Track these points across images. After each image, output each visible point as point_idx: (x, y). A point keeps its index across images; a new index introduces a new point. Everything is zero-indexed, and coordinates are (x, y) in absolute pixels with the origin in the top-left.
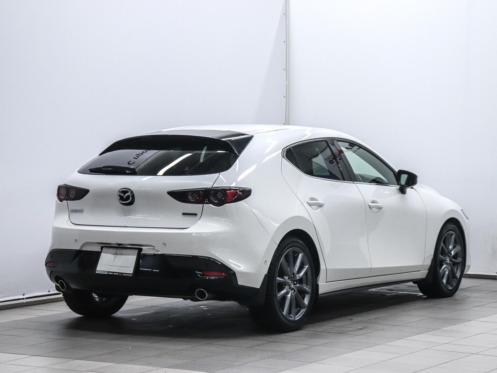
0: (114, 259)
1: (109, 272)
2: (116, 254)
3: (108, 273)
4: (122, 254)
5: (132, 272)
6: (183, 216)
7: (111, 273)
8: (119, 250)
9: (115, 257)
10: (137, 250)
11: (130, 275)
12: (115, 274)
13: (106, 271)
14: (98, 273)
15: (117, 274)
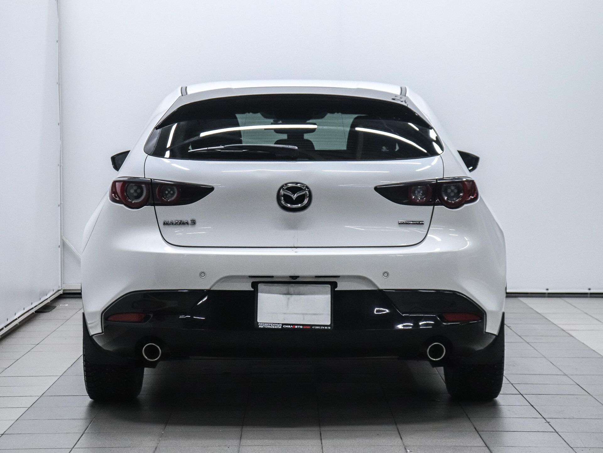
0: (288, 303)
1: (283, 324)
2: (288, 294)
3: (282, 327)
4: (299, 294)
5: (329, 323)
6: (400, 227)
7: (289, 327)
8: (292, 287)
9: (289, 299)
10: (329, 286)
11: (326, 328)
12: (296, 327)
13: (279, 324)
14: (262, 327)
15: (301, 327)
